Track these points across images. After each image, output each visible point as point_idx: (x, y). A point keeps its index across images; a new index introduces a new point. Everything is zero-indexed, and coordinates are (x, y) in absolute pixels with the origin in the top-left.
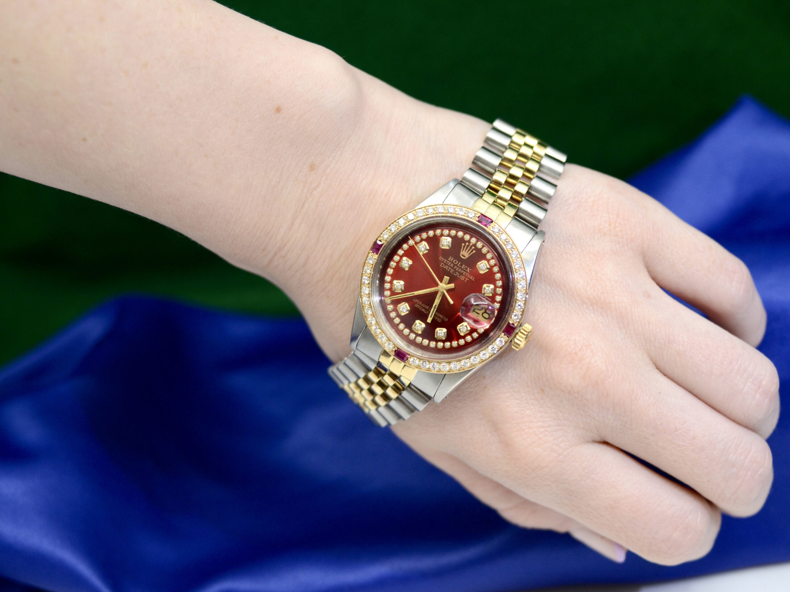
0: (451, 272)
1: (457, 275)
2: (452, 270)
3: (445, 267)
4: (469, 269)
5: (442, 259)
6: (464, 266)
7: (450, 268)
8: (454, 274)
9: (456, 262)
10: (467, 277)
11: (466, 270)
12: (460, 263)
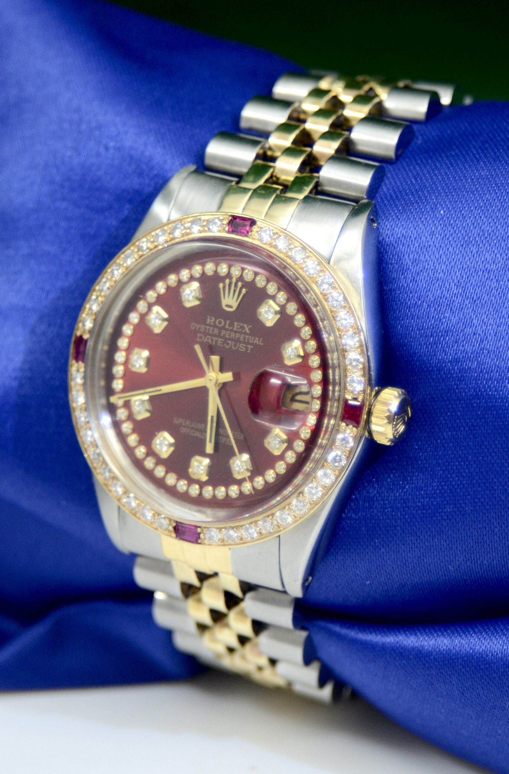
0: (218, 344)
1: (231, 346)
2: (220, 339)
3: (206, 340)
4: (247, 326)
5: (196, 327)
6: (238, 325)
7: (215, 339)
8: (225, 345)
9: (220, 323)
10: (248, 343)
11: (244, 331)
12: (228, 322)
